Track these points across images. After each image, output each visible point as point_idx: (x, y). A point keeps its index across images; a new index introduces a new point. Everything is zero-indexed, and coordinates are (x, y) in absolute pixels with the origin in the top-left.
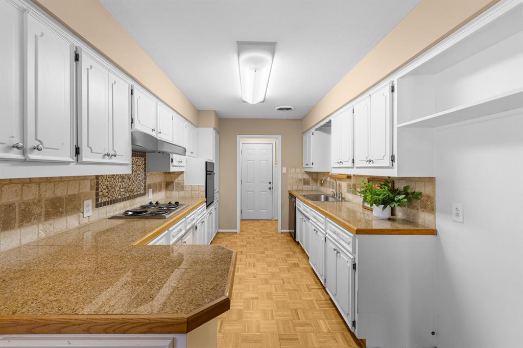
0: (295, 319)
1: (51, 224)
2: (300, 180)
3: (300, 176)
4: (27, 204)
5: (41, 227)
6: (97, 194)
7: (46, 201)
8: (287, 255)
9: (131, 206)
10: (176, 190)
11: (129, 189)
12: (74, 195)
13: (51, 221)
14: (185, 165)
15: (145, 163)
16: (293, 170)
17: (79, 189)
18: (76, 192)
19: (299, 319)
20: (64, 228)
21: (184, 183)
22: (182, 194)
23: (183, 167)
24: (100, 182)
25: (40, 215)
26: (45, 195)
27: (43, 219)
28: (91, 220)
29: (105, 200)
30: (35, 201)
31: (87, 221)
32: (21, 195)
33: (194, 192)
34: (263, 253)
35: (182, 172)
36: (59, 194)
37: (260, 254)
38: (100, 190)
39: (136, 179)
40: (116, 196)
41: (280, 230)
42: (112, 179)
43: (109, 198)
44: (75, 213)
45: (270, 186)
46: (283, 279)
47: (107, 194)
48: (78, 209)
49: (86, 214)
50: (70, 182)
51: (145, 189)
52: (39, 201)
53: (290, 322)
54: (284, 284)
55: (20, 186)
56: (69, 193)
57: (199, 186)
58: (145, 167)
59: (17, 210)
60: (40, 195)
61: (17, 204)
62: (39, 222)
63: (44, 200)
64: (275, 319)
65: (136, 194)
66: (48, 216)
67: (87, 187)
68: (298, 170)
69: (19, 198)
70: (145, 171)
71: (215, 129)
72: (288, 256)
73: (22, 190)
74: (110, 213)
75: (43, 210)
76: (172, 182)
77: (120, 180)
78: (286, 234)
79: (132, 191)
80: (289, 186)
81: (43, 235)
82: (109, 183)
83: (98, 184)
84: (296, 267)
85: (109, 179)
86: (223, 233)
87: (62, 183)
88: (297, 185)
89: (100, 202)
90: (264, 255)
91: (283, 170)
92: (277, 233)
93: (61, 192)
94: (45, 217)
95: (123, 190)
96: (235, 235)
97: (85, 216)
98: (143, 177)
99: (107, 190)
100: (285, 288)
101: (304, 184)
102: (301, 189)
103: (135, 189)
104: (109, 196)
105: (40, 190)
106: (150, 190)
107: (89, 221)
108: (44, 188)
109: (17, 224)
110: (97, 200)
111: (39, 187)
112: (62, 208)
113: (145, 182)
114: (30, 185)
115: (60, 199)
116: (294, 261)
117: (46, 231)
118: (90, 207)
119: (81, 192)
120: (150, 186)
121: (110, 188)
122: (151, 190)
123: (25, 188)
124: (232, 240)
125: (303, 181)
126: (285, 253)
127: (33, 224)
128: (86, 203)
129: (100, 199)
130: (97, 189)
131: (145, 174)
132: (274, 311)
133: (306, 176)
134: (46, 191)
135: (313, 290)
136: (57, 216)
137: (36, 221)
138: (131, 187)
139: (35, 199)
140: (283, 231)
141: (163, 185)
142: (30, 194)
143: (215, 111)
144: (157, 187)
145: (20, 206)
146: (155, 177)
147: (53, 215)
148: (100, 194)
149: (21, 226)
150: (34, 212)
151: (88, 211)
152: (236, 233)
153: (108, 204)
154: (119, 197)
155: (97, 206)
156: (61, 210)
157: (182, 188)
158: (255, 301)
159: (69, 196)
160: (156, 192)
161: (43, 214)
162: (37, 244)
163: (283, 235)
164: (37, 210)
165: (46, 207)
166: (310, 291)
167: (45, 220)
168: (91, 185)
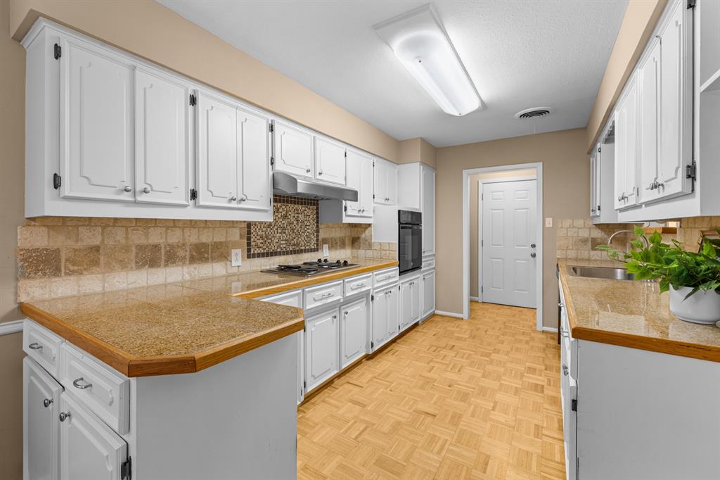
0: (476, 469)
1: (195, 268)
2: (584, 241)
3: (585, 234)
4: (172, 246)
5: (185, 269)
6: (249, 244)
7: (191, 245)
8: (529, 368)
9: (294, 261)
10: (363, 249)
11: (293, 242)
12: (221, 243)
13: (195, 266)
14: (372, 215)
15: (317, 213)
16: (567, 223)
17: (226, 237)
18: (223, 240)
19: (485, 472)
20: (210, 274)
21: (371, 239)
22: (369, 253)
23: (370, 217)
24: (252, 231)
25: (184, 258)
26: (189, 240)
27: (187, 262)
28: (241, 271)
29: (259, 252)
30: (180, 244)
31: (236, 271)
32: (166, 238)
33: (383, 252)
34: (488, 355)
35: (370, 225)
36: (204, 240)
37: (481, 356)
38: (252, 240)
39: (303, 231)
40: (273, 247)
41: (540, 327)
42: (269, 229)
43: (264, 249)
44: (223, 261)
45: (532, 251)
46: (496, 403)
47: (261, 245)
48: (225, 257)
49: (234, 264)
50: (216, 229)
51: (317, 245)
52: (184, 245)
53: (465, 468)
54: (493, 410)
55: (164, 229)
56: (215, 240)
57: (389, 243)
58: (318, 218)
59: (163, 251)
60: (184, 239)
61: (162, 246)
62: (184, 264)
63: (188, 244)
64: (443, 454)
65: (303, 248)
66: (193, 260)
67: (235, 235)
68: (580, 223)
69: (164, 240)
70: (317, 222)
71: (423, 163)
72: (531, 370)
73: (167, 234)
74: (266, 266)
75: (188, 253)
76: (359, 238)
77: (279, 231)
78: (549, 335)
79: (298, 244)
80: (559, 252)
81: (187, 277)
82: (264, 233)
83: (249, 233)
84: (536, 390)
85: (264, 229)
86: (442, 316)
87: (207, 230)
88: (578, 249)
89: (252, 252)
90: (488, 359)
91: (547, 223)
92: (535, 331)
93: (206, 237)
94: (190, 261)
95: (284, 242)
96: (458, 322)
97: (233, 265)
98: (315, 228)
99: (261, 241)
100: (491, 416)
101: (593, 249)
102: (587, 258)
103: (302, 243)
104: (264, 247)
105: (184, 235)
106: (325, 246)
107: (238, 271)
108: (188, 234)
109: (163, 263)
110: (249, 250)
111: (183, 231)
112: (208, 254)
113: (318, 236)
114: (174, 229)
115: (205, 245)
116: (538, 380)
117: (191, 274)
118: (240, 257)
119: (229, 240)
120: (325, 241)
121: (266, 239)
122: (327, 245)
123: (169, 231)
124: (448, 328)
125: (590, 244)
126: (528, 364)
127: (178, 266)
128: (234, 252)
129: (252, 250)
130: (249, 239)
131: (317, 226)
132: (448, 443)
133: (598, 234)
134: (190, 236)
135: (545, 439)
136: (202, 261)
137: (181, 263)
138: (295, 240)
139: (179, 242)
140: (546, 329)
141: (347, 241)
142: (175, 237)
143: (422, 138)
144: (337, 243)
145: (165, 247)
146: (333, 230)
147: (198, 260)
148: (253, 244)
149: (166, 265)
150: (178, 254)
151: (237, 260)
152: (462, 319)
153: (263, 256)
154: (279, 250)
155: (249, 257)
156: (206, 255)
157: (370, 246)
158: (429, 419)
159: (215, 243)
160: (336, 249)
161: (188, 257)
162: (182, 284)
163: (543, 336)
164: (181, 253)
165: (190, 251)
166: (538, 437)
167: (190, 264)
168: (241, 234)
